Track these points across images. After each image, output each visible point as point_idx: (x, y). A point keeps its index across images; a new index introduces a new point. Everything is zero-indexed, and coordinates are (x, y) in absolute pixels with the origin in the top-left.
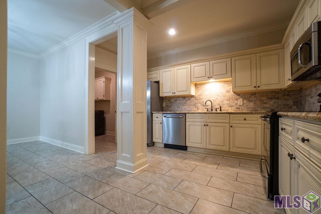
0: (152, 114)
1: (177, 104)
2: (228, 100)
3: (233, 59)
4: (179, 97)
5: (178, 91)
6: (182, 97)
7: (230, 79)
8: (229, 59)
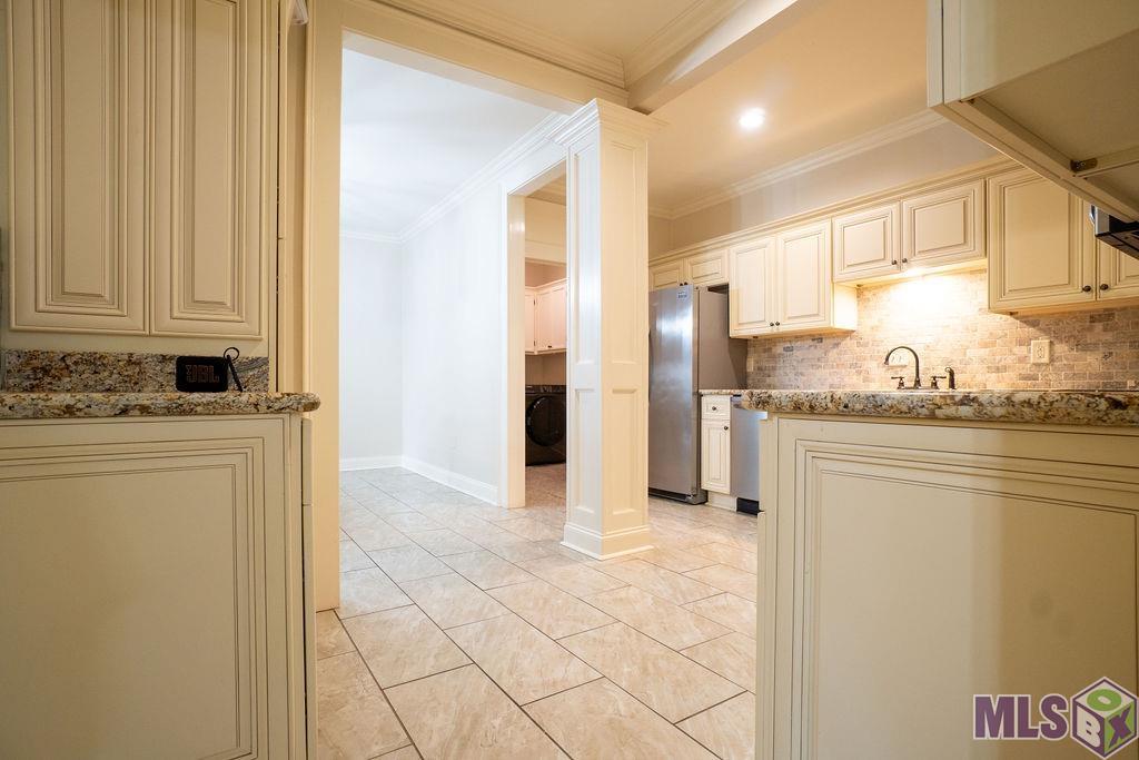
0: (699, 396)
1: (795, 364)
2: (985, 346)
3: (992, 183)
4: (798, 337)
5: (789, 318)
6: (810, 335)
7: (983, 262)
8: (977, 187)
